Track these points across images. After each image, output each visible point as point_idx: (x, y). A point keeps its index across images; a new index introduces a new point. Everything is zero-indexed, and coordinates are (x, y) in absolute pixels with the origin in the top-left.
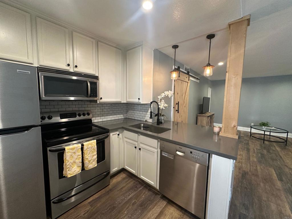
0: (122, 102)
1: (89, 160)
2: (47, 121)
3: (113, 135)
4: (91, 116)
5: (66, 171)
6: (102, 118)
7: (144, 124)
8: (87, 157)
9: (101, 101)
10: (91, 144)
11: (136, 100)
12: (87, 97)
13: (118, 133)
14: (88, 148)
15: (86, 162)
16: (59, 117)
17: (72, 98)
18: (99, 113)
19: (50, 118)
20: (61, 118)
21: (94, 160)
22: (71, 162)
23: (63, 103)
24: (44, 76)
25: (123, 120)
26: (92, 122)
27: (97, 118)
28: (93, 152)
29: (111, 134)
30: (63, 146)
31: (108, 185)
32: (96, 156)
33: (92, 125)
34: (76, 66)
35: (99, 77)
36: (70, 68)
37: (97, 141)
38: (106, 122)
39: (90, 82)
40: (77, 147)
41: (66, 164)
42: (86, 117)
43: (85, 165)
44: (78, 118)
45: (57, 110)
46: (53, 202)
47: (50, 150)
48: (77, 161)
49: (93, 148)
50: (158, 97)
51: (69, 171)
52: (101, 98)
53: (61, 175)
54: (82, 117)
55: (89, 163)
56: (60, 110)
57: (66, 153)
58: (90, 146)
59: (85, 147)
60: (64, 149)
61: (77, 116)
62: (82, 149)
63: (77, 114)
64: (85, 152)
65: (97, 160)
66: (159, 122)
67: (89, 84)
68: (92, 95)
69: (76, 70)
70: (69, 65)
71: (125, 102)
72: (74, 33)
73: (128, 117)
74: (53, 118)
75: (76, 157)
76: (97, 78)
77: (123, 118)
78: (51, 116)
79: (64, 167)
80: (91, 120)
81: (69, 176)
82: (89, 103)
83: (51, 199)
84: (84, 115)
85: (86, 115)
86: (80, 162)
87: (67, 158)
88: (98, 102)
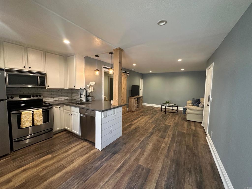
0: (65, 88)
1: (37, 120)
2: (10, 99)
3: (55, 108)
4: (42, 97)
5: (22, 125)
6: (51, 98)
7: (79, 102)
8: (36, 118)
9: (49, 88)
10: (39, 111)
11: (73, 87)
12: (38, 85)
13: (59, 107)
14: (36, 113)
15: (35, 121)
16: (18, 97)
17: (30, 86)
18: (49, 95)
19: (12, 98)
20: (20, 98)
21: (41, 121)
22: (25, 120)
23: (22, 89)
24: (8, 74)
25: (68, 100)
26: (43, 101)
27: (47, 99)
28: (40, 116)
29: (54, 107)
30: (20, 111)
31: (52, 136)
32: (42, 118)
33: (43, 103)
34: (30, 68)
35: (47, 74)
36: (26, 68)
37: (42, 110)
38: (55, 101)
39: (39, 77)
40: (29, 112)
41: (22, 121)
42: (38, 98)
43: (35, 123)
44: (32, 98)
45: (17, 93)
46: (15, 141)
47: (12, 113)
48: (29, 120)
49: (40, 113)
50: (88, 85)
51: (24, 124)
52: (48, 86)
53: (19, 127)
54: (35, 98)
55: (37, 121)
56: (19, 93)
57: (22, 115)
58: (37, 112)
59: (34, 113)
60: (21, 113)
61: (32, 97)
62: (33, 114)
63: (32, 96)
64: (34, 115)
65: (43, 121)
66: (87, 100)
67: (39, 78)
68: (41, 84)
69: (30, 69)
70: (25, 67)
71: (68, 88)
72: (28, 49)
73: (72, 98)
74: (14, 98)
75: (28, 118)
76: (45, 74)
77: (68, 99)
78: (13, 97)
79: (21, 122)
80: (42, 100)
81: (24, 127)
82: (41, 89)
83: (13, 139)
84: (37, 96)
85: (38, 97)
86: (31, 121)
87: (23, 118)
88: (46, 89)
